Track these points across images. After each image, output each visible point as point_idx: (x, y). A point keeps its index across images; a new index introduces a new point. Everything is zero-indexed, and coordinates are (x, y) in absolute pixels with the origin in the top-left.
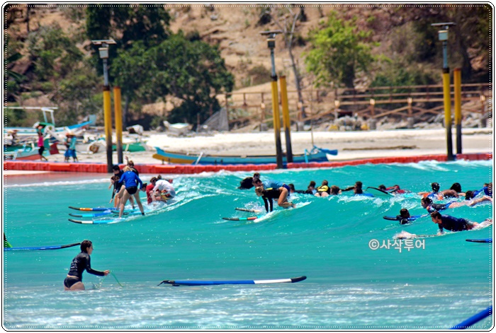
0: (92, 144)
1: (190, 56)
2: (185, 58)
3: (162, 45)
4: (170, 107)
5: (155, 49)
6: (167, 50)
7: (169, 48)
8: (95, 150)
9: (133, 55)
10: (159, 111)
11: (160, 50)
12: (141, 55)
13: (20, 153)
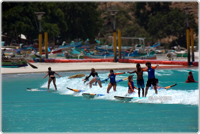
0: (168, 53)
1: (181, 19)
2: (179, 19)
3: (169, 14)
4: (171, 40)
5: (166, 15)
6: (172, 16)
7: (172, 15)
8: (169, 56)
9: (157, 18)
10: (166, 42)
11: (168, 16)
12: (160, 18)
13: (147, 56)
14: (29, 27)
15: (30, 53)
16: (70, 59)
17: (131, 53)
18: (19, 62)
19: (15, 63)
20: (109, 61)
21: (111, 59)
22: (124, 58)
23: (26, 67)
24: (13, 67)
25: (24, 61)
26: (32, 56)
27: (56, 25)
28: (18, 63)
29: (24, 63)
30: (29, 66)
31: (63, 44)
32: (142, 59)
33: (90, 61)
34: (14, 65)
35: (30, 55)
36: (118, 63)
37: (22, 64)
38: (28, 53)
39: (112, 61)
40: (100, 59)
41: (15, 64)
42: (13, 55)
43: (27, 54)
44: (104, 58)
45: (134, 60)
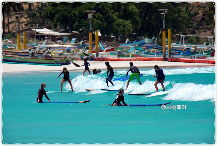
13: (198, 55)
14: (102, 24)
15: (78, 51)
16: (120, 58)
17: (184, 51)
18: (62, 60)
19: (58, 61)
20: (158, 60)
21: (160, 57)
22: (173, 57)
23: (69, 65)
24: (56, 65)
25: (67, 59)
26: (79, 55)
27: (128, 22)
28: (62, 62)
29: (67, 61)
30: (72, 65)
31: (126, 42)
32: (191, 58)
33: (140, 60)
34: (57, 64)
35: (77, 53)
36: (167, 61)
37: (65, 62)
38: (77, 51)
39: (161, 60)
40: (150, 58)
41: (59, 63)
42: (61, 54)
43: (74, 52)
44: (154, 57)
45: (182, 59)
